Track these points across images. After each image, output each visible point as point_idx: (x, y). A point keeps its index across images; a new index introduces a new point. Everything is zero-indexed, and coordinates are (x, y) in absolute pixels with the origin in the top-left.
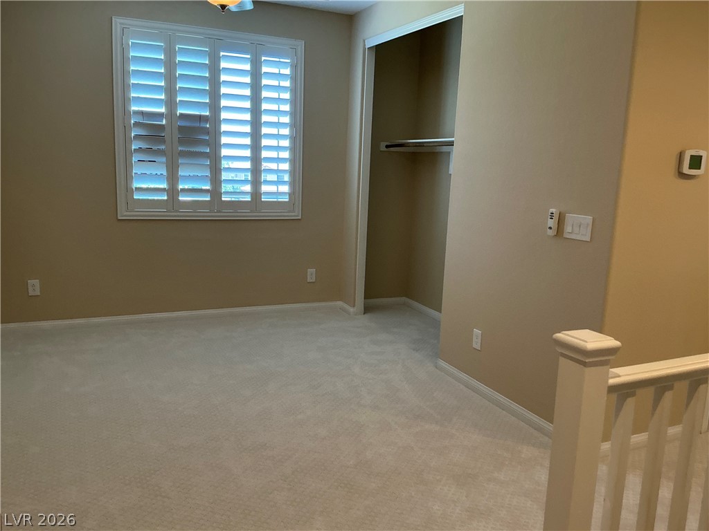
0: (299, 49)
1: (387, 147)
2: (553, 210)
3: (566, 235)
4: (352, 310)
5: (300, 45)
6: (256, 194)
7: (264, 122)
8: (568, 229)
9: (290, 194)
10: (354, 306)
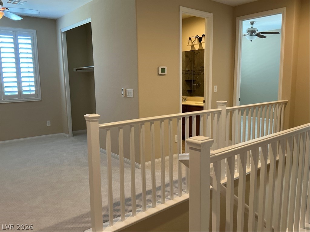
0: (34, 33)
1: (76, 70)
2: (123, 89)
3: (127, 97)
4: (67, 135)
5: (34, 32)
6: (20, 91)
7: (21, 62)
8: (128, 94)
9: (35, 91)
10: (68, 134)
